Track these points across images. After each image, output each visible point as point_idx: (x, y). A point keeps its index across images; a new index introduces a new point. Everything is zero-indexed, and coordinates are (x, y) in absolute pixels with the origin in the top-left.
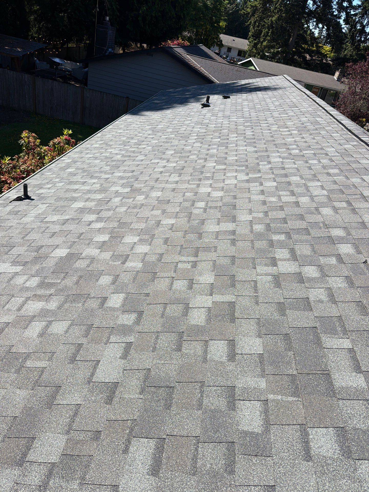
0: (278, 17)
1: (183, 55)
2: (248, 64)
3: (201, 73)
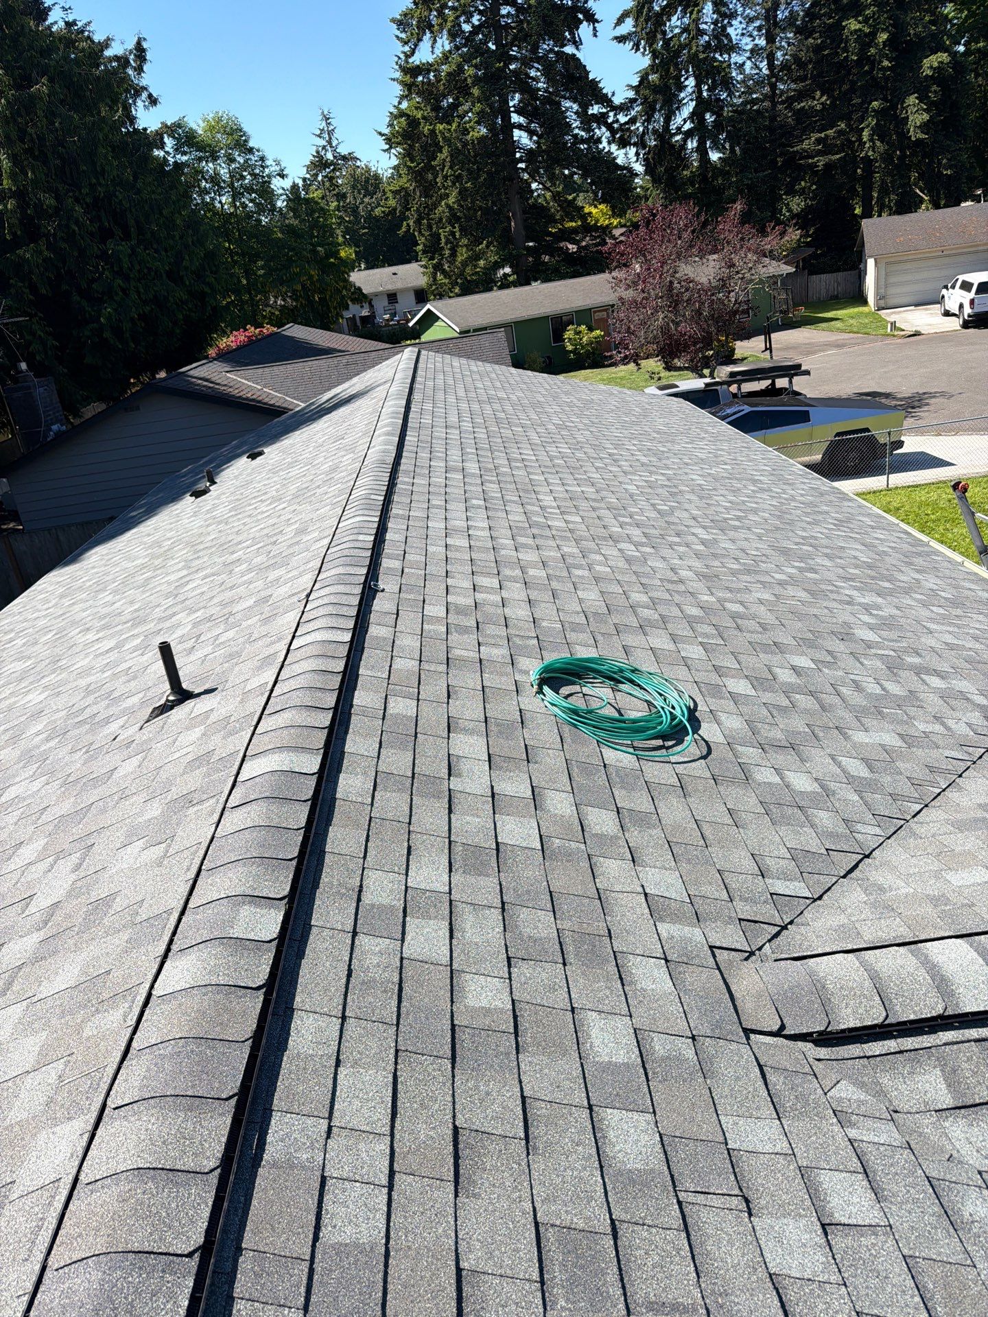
0: (460, 193)
1: (213, 379)
2: (430, 319)
3: (259, 402)
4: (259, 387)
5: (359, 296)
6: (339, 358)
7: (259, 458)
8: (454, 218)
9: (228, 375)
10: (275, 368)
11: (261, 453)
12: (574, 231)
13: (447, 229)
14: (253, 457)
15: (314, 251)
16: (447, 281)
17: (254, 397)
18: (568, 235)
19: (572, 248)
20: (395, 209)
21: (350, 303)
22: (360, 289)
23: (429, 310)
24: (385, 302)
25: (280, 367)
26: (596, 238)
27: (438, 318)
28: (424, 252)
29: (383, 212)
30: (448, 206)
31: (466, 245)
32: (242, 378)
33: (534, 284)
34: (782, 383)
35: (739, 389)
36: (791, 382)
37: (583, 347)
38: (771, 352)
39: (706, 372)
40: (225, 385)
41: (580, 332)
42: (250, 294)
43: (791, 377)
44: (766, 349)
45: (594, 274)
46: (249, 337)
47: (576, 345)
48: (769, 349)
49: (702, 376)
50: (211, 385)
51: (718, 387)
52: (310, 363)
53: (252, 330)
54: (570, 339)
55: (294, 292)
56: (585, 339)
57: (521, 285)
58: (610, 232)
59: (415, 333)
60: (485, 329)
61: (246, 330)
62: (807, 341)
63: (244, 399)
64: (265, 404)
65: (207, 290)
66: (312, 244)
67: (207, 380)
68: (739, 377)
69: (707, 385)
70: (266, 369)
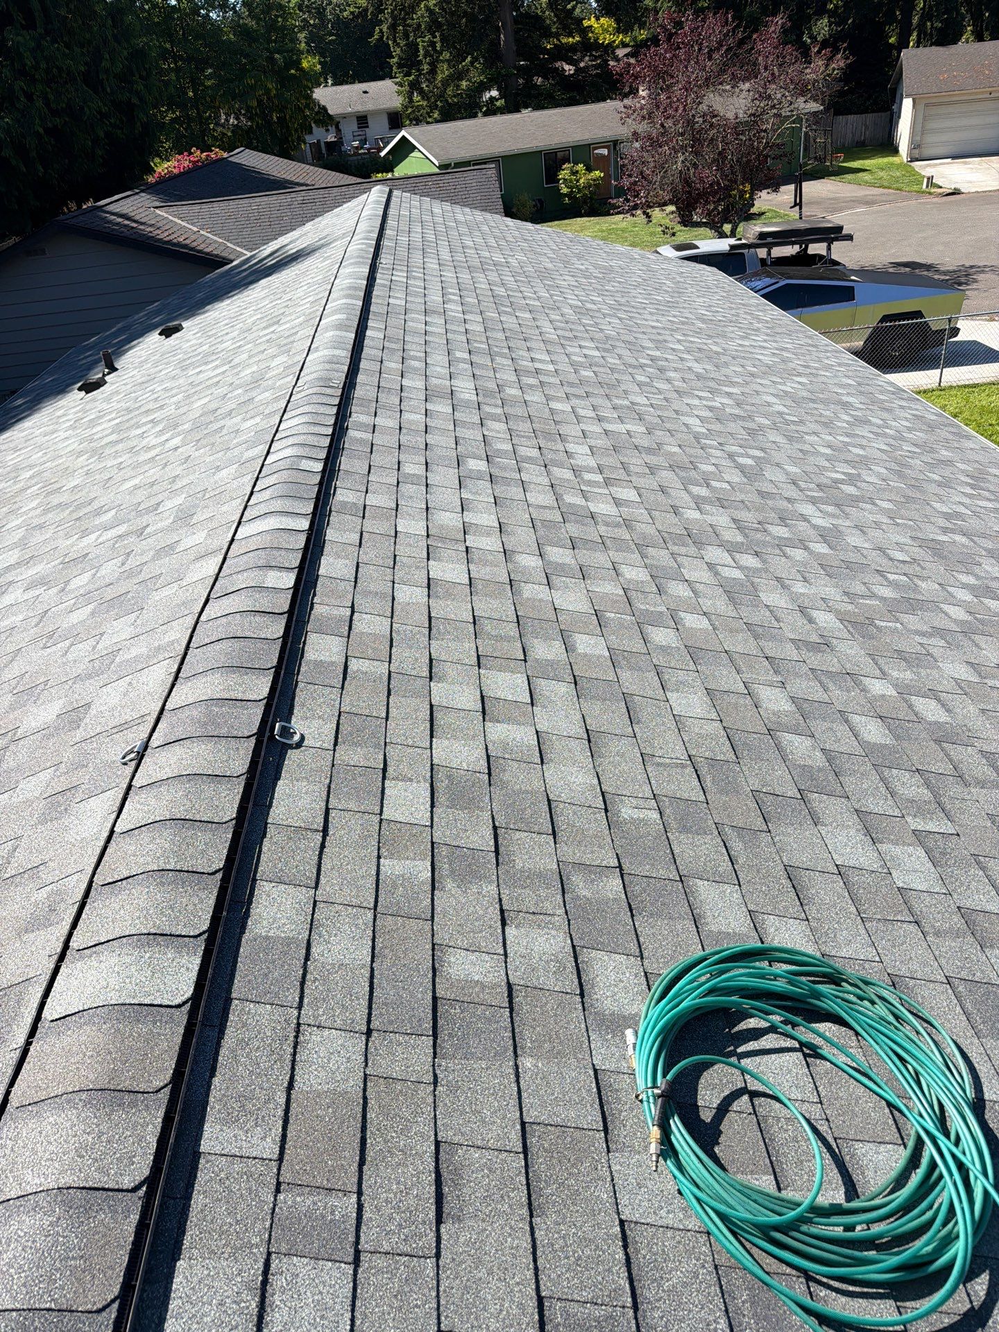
1: (137, 218)
2: (405, 148)
3: (193, 249)
4: (195, 229)
5: (324, 117)
6: (293, 195)
7: (174, 336)
8: (434, 25)
9: (158, 211)
10: (215, 205)
11: (178, 329)
12: (573, 48)
13: (426, 39)
14: (167, 333)
15: (271, 60)
16: (425, 103)
17: (188, 242)
18: (563, 53)
19: (569, 69)
20: (366, 10)
21: (313, 125)
22: (324, 109)
23: (403, 137)
24: (355, 126)
25: (222, 204)
26: (596, 58)
27: (414, 148)
28: (400, 66)
29: (352, 13)
30: (428, 9)
31: (447, 61)
32: (174, 216)
33: (525, 111)
34: (817, 248)
35: (769, 253)
36: (829, 249)
37: (580, 191)
38: (801, 208)
39: (727, 228)
40: (151, 226)
41: (577, 172)
42: (198, 109)
43: (830, 242)
44: (796, 204)
45: (593, 102)
46: (194, 162)
47: (571, 188)
48: (798, 204)
49: (722, 235)
50: (134, 225)
51: (745, 251)
52: (257, 200)
53: (198, 154)
54: (565, 180)
55: (248, 109)
56: (582, 181)
57: (510, 112)
58: (613, 53)
59: (388, 165)
60: (467, 163)
61: (191, 154)
62: (832, 196)
63: (175, 245)
64: (199, 251)
65: (135, 100)
66: (268, 50)
67: (129, 219)
68: (770, 240)
69: (732, 247)
70: (204, 206)
